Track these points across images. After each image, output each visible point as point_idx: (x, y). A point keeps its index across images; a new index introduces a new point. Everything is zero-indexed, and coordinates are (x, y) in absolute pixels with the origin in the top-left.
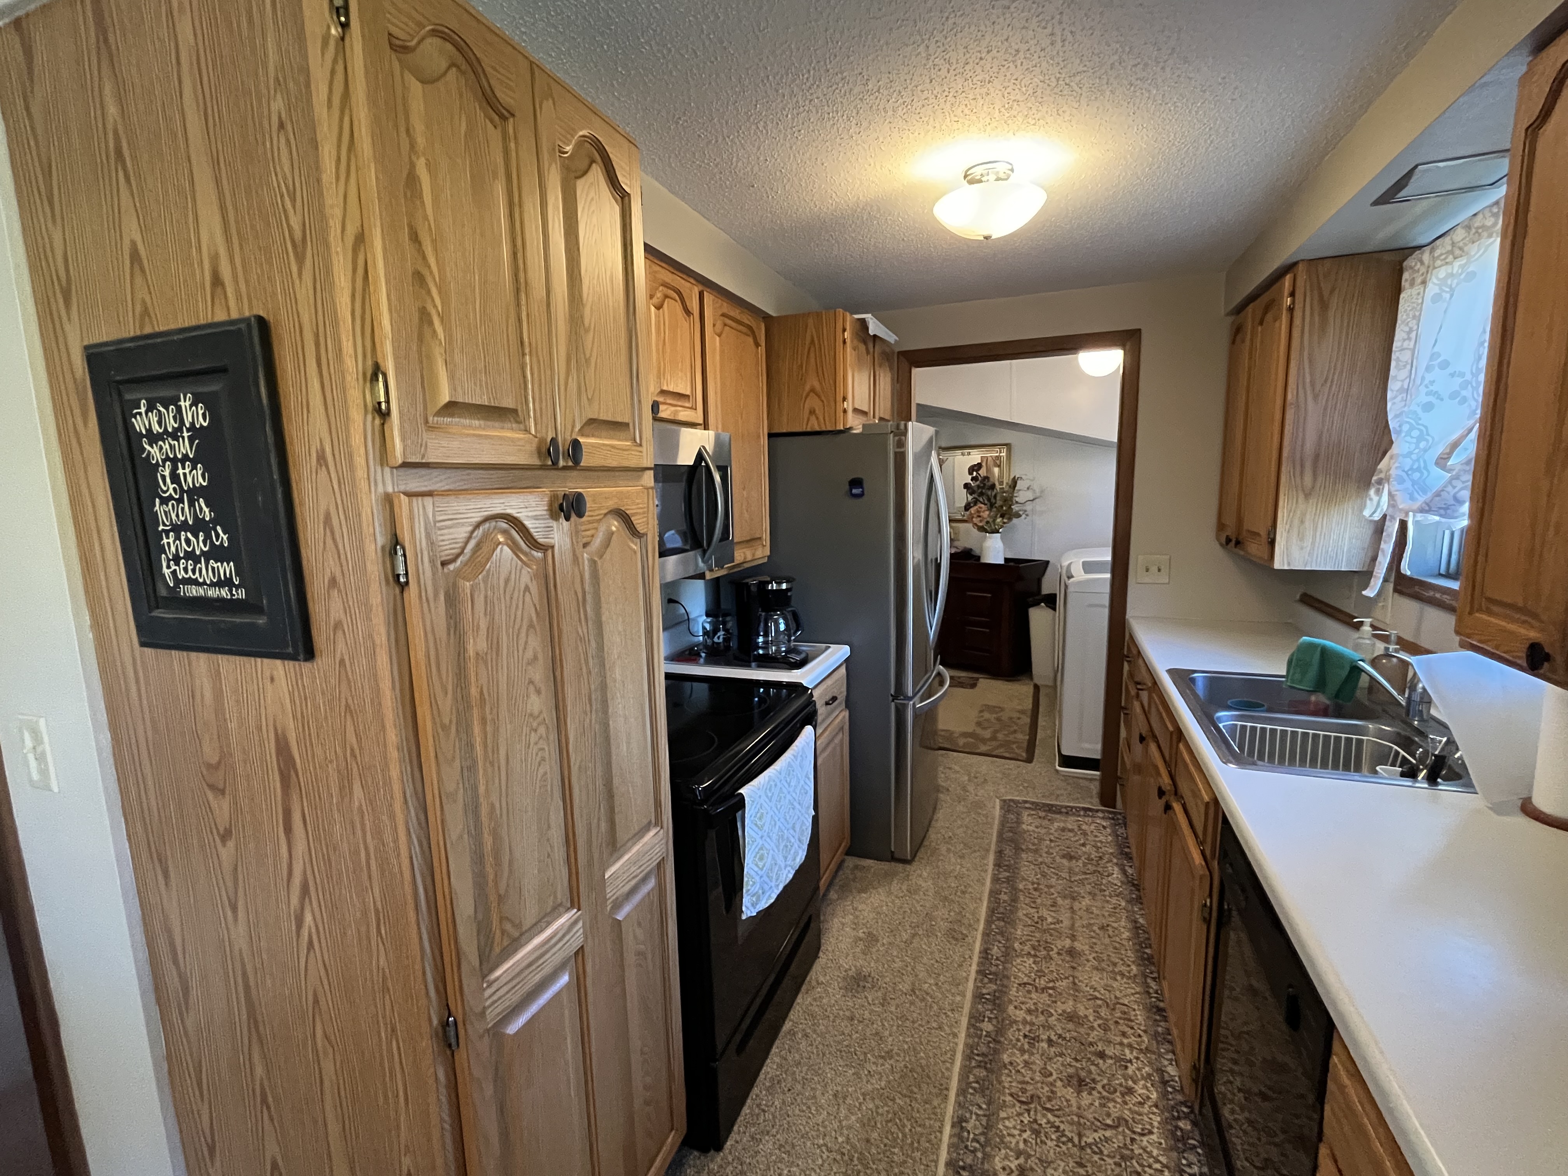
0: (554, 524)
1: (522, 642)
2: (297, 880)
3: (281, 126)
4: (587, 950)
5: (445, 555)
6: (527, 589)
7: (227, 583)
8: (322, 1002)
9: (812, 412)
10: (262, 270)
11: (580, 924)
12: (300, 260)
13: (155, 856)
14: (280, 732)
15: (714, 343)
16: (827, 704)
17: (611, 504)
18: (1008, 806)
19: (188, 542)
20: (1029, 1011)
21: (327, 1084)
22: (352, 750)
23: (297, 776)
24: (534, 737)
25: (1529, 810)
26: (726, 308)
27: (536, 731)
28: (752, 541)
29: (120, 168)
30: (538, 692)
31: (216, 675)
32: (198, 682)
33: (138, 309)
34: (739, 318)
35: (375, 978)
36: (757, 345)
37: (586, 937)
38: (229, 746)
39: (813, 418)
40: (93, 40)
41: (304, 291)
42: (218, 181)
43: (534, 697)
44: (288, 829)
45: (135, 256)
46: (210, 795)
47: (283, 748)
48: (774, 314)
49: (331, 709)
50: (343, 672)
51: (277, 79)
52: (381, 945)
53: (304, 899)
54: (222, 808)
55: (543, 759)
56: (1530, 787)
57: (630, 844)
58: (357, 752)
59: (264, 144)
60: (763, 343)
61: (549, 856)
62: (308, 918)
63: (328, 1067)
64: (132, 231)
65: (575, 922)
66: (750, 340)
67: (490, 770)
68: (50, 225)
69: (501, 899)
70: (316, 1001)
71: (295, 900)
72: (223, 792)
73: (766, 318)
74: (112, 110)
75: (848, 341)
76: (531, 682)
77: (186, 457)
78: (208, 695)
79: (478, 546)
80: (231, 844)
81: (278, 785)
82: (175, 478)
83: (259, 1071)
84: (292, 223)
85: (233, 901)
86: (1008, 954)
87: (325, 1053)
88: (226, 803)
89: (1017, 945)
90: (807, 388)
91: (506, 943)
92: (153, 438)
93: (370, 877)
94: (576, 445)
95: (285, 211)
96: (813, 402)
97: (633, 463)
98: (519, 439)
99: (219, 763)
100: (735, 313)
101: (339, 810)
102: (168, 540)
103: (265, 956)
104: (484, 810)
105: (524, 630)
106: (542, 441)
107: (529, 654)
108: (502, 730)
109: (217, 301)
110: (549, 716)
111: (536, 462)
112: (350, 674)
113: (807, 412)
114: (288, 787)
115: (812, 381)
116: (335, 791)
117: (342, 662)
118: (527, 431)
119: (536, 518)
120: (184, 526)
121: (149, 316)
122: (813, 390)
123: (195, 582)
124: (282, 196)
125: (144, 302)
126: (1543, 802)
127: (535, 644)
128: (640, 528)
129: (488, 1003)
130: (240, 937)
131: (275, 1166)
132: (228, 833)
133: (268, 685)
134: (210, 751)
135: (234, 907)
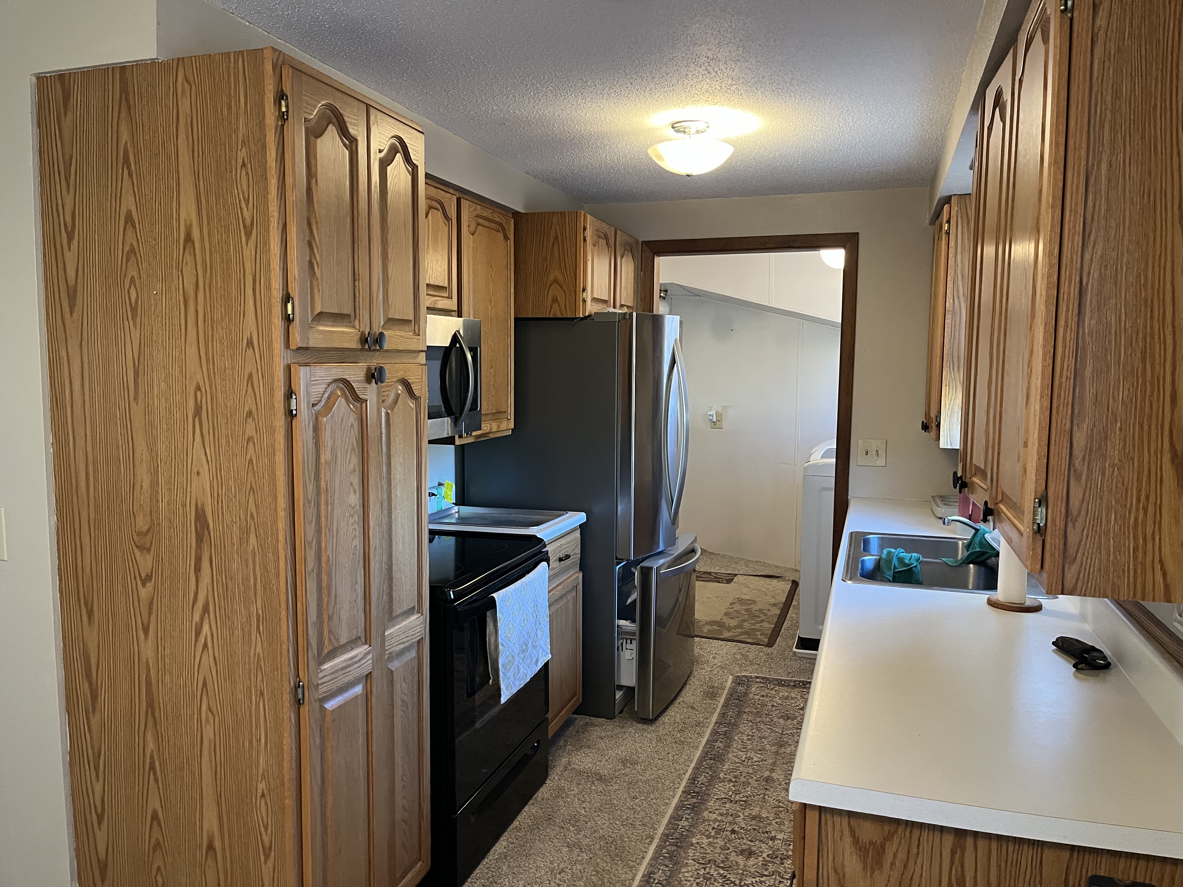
0: (367, 386)
1: (348, 458)
2: (200, 603)
3: (244, 165)
4: (374, 675)
5: (313, 400)
6: (352, 425)
8: (209, 684)
9: (555, 300)
10: (222, 237)
11: (370, 656)
12: (248, 235)
13: (82, 601)
14: (200, 506)
15: (467, 240)
16: (561, 560)
17: (400, 375)
18: (739, 681)
20: (721, 815)
21: (206, 741)
22: (252, 514)
23: (209, 534)
24: (351, 521)
26: (479, 210)
27: (352, 516)
28: (497, 415)
29: (125, 169)
30: (355, 493)
32: (139, 478)
33: (127, 248)
34: (490, 216)
35: (252, 661)
36: (506, 238)
37: (373, 668)
38: (158, 518)
39: (555, 306)
40: (117, 96)
41: (248, 252)
42: (197, 186)
43: (352, 493)
44: (198, 569)
45: (129, 218)
46: (138, 553)
47: (200, 517)
48: (522, 212)
49: (239, 490)
50: (250, 466)
51: (243, 141)
52: (259, 638)
53: (204, 615)
54: (146, 561)
55: (355, 536)
57: (400, 619)
58: (255, 515)
59: (231, 172)
60: (512, 237)
61: (355, 601)
62: (206, 628)
63: (209, 732)
64: (129, 203)
65: (368, 653)
66: (501, 235)
67: (328, 535)
68: (64, 192)
69: (330, 618)
70: (205, 685)
71: (197, 617)
72: (149, 550)
73: (516, 214)
74: (125, 136)
75: (588, 239)
76: (351, 484)
78: (146, 485)
79: (329, 397)
80: (150, 585)
81: (194, 540)
83: (151, 746)
84: (245, 215)
85: (146, 624)
86: (713, 780)
87: (207, 720)
88: (149, 558)
89: (722, 775)
90: (551, 278)
91: (331, 648)
93: (255, 595)
94: (381, 334)
95: (241, 208)
96: (555, 291)
97: (413, 347)
98: (352, 333)
99: (148, 531)
100: (487, 213)
101: (238, 553)
103: (167, 661)
104: (324, 559)
105: (349, 453)
106: (363, 333)
107: (351, 467)
108: (335, 512)
109: (187, 251)
110: (359, 508)
111: (360, 347)
112: (255, 468)
113: (550, 298)
114: (202, 541)
115: (555, 273)
116: (236, 540)
117: (251, 461)
118: (354, 327)
119: (358, 381)
121: (135, 254)
122: (556, 281)
124: (240, 201)
125: (132, 245)
127: (355, 461)
128: (417, 393)
129: (320, 682)
130: (148, 651)
131: (155, 816)
132: (149, 577)
133: (195, 477)
134: (142, 523)
135: (146, 630)
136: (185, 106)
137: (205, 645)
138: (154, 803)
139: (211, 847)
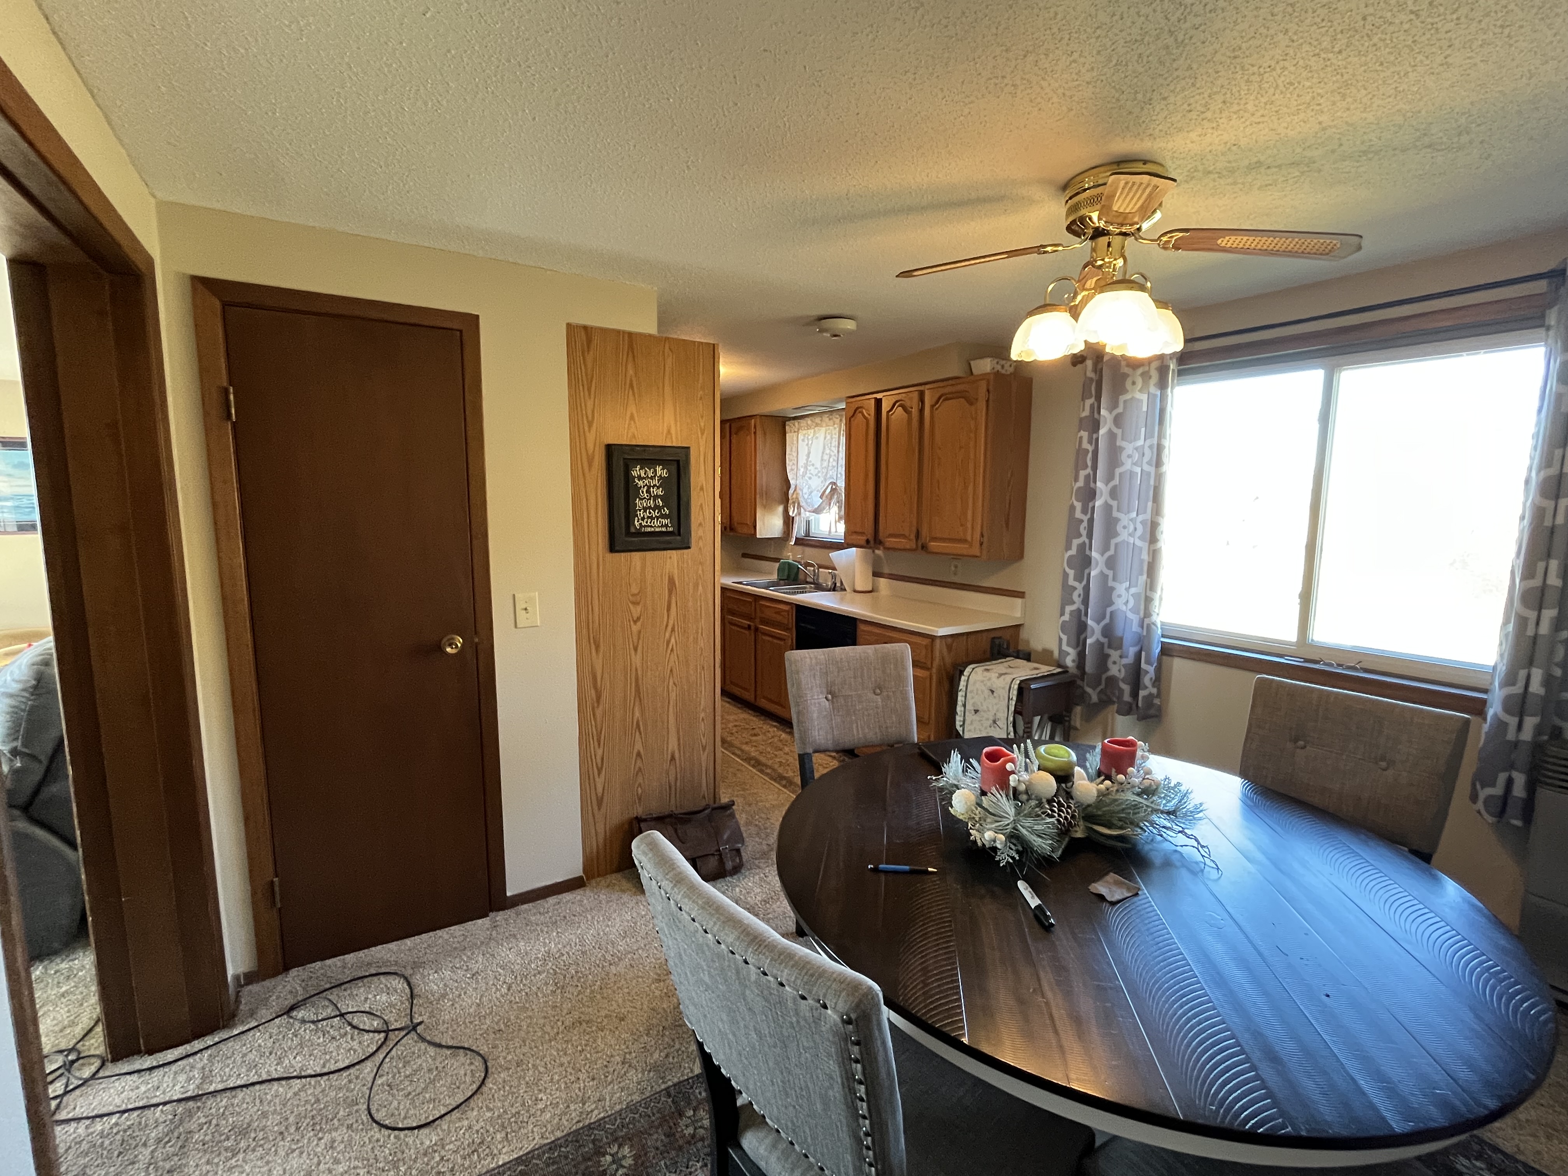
2: (669, 628)
7: (666, 526)
8: (674, 670)
13: (592, 641)
14: (671, 575)
19: (650, 513)
21: (671, 702)
22: (700, 576)
23: (676, 589)
25: (855, 591)
31: (644, 560)
38: (645, 585)
44: (669, 610)
45: (631, 418)
46: (631, 605)
47: (671, 581)
49: (694, 564)
50: (701, 551)
53: (672, 633)
54: (636, 611)
56: (854, 585)
62: (673, 640)
63: (673, 696)
70: (671, 671)
71: (667, 635)
72: (638, 604)
74: (631, 372)
77: (655, 485)
78: (638, 568)
80: (639, 624)
81: (667, 594)
82: (648, 491)
83: (637, 714)
85: (635, 646)
87: (673, 690)
88: (639, 608)
92: (640, 478)
101: (692, 597)
102: (641, 514)
103: (649, 663)
109: (668, 439)
114: (672, 594)
116: (692, 590)
117: (701, 548)
120: (650, 508)
121: (635, 438)
123: (651, 526)
125: (633, 432)
126: (858, 588)
130: (637, 660)
131: (639, 754)
132: (638, 619)
133: (668, 560)
134: (635, 589)
135: (636, 649)
136: (669, 362)
137: (672, 650)
138: (639, 746)
139: (673, 758)
